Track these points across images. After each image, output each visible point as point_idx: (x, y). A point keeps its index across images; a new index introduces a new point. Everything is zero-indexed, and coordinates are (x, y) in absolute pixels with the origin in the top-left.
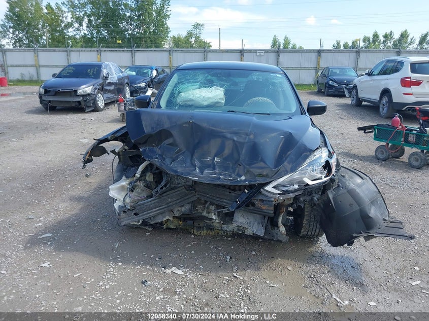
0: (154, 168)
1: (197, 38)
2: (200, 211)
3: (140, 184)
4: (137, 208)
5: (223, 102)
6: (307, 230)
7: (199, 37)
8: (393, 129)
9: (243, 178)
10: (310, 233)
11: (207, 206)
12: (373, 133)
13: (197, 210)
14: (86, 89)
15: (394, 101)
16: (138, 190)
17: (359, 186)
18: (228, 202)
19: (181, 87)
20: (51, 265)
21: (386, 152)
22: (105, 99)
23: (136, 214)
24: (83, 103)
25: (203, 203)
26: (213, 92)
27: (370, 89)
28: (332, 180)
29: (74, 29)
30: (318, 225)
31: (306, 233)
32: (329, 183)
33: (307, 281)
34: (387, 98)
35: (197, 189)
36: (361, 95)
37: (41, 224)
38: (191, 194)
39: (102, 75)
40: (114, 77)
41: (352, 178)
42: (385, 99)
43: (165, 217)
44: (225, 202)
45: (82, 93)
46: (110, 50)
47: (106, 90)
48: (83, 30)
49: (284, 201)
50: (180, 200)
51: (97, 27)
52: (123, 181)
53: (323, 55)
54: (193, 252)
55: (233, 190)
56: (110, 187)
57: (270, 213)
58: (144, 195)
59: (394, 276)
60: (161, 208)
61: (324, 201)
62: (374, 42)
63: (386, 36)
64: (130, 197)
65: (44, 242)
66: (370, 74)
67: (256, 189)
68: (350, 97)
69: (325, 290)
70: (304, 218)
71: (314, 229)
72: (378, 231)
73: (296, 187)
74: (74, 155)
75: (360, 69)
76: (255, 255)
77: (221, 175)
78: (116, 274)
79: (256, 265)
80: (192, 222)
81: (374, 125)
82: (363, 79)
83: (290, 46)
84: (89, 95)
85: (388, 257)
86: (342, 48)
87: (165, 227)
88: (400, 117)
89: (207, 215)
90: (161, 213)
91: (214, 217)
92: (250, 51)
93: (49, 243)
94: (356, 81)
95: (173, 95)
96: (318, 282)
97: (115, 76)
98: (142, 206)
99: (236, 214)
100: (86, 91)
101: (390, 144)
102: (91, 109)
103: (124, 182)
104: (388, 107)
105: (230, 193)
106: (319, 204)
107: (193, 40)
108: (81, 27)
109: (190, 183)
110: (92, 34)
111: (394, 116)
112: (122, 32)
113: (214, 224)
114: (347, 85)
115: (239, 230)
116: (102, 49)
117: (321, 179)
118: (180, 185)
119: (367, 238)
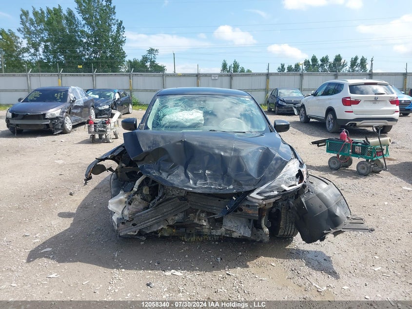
0: (150, 183)
1: (152, 62)
2: (192, 218)
3: (138, 197)
4: (135, 219)
5: (203, 122)
6: (283, 231)
7: (154, 61)
8: (341, 142)
9: (231, 187)
10: (286, 233)
11: (198, 214)
12: (326, 146)
13: (189, 218)
14: (54, 111)
15: (338, 118)
16: (136, 203)
17: (326, 190)
18: (218, 209)
19: (165, 111)
20: (58, 276)
21: (338, 162)
22: (73, 121)
23: (134, 225)
24: (51, 126)
25: (195, 211)
26: (194, 114)
27: (316, 108)
28: (304, 186)
29: (30, 54)
30: (293, 226)
31: (283, 233)
32: (301, 188)
33: (290, 274)
34: (331, 115)
35: (189, 199)
36: (309, 113)
37: (38, 240)
38: (184, 203)
39: (68, 100)
40: (80, 101)
41: (319, 184)
42: (330, 116)
43: (160, 226)
44: (215, 209)
45: (51, 117)
46: (70, 75)
47: (73, 113)
48: (40, 55)
49: (265, 205)
50: (174, 210)
51: (54, 52)
52: (120, 196)
53: (271, 77)
54: (187, 256)
55: (222, 198)
56: (109, 201)
57: (255, 217)
58: (141, 207)
59: (360, 264)
60: (158, 217)
61: (297, 204)
62: (314, 65)
63: (322, 60)
64: (128, 209)
65: (46, 255)
66: (315, 95)
67: (243, 196)
68: (299, 114)
69: (306, 280)
70: (281, 220)
71: (290, 230)
72: (344, 227)
73: (276, 193)
74: (53, 176)
75: (305, 90)
76: (241, 255)
77: (212, 185)
78: (121, 279)
79: (244, 263)
80: (185, 229)
81: (326, 140)
82: (309, 99)
83: (239, 70)
84: (57, 118)
85: (352, 250)
86: (286, 71)
87: (159, 234)
88: (346, 132)
89: (198, 222)
90: (157, 223)
91: (205, 224)
92: (206, 75)
93: (51, 256)
94: (304, 101)
95: (158, 118)
96: (298, 274)
97: (81, 99)
98: (140, 217)
99: (224, 220)
100: (54, 114)
101: (340, 156)
102: (59, 132)
103: (122, 197)
104: (334, 123)
105: (219, 201)
106: (293, 207)
107: (148, 64)
108: (38, 53)
109: (183, 194)
110: (49, 59)
111: (341, 131)
112: (79, 57)
113: (204, 230)
114: (295, 104)
115: (226, 234)
116: (63, 73)
117: (296, 185)
118: (174, 196)
119: (335, 234)
